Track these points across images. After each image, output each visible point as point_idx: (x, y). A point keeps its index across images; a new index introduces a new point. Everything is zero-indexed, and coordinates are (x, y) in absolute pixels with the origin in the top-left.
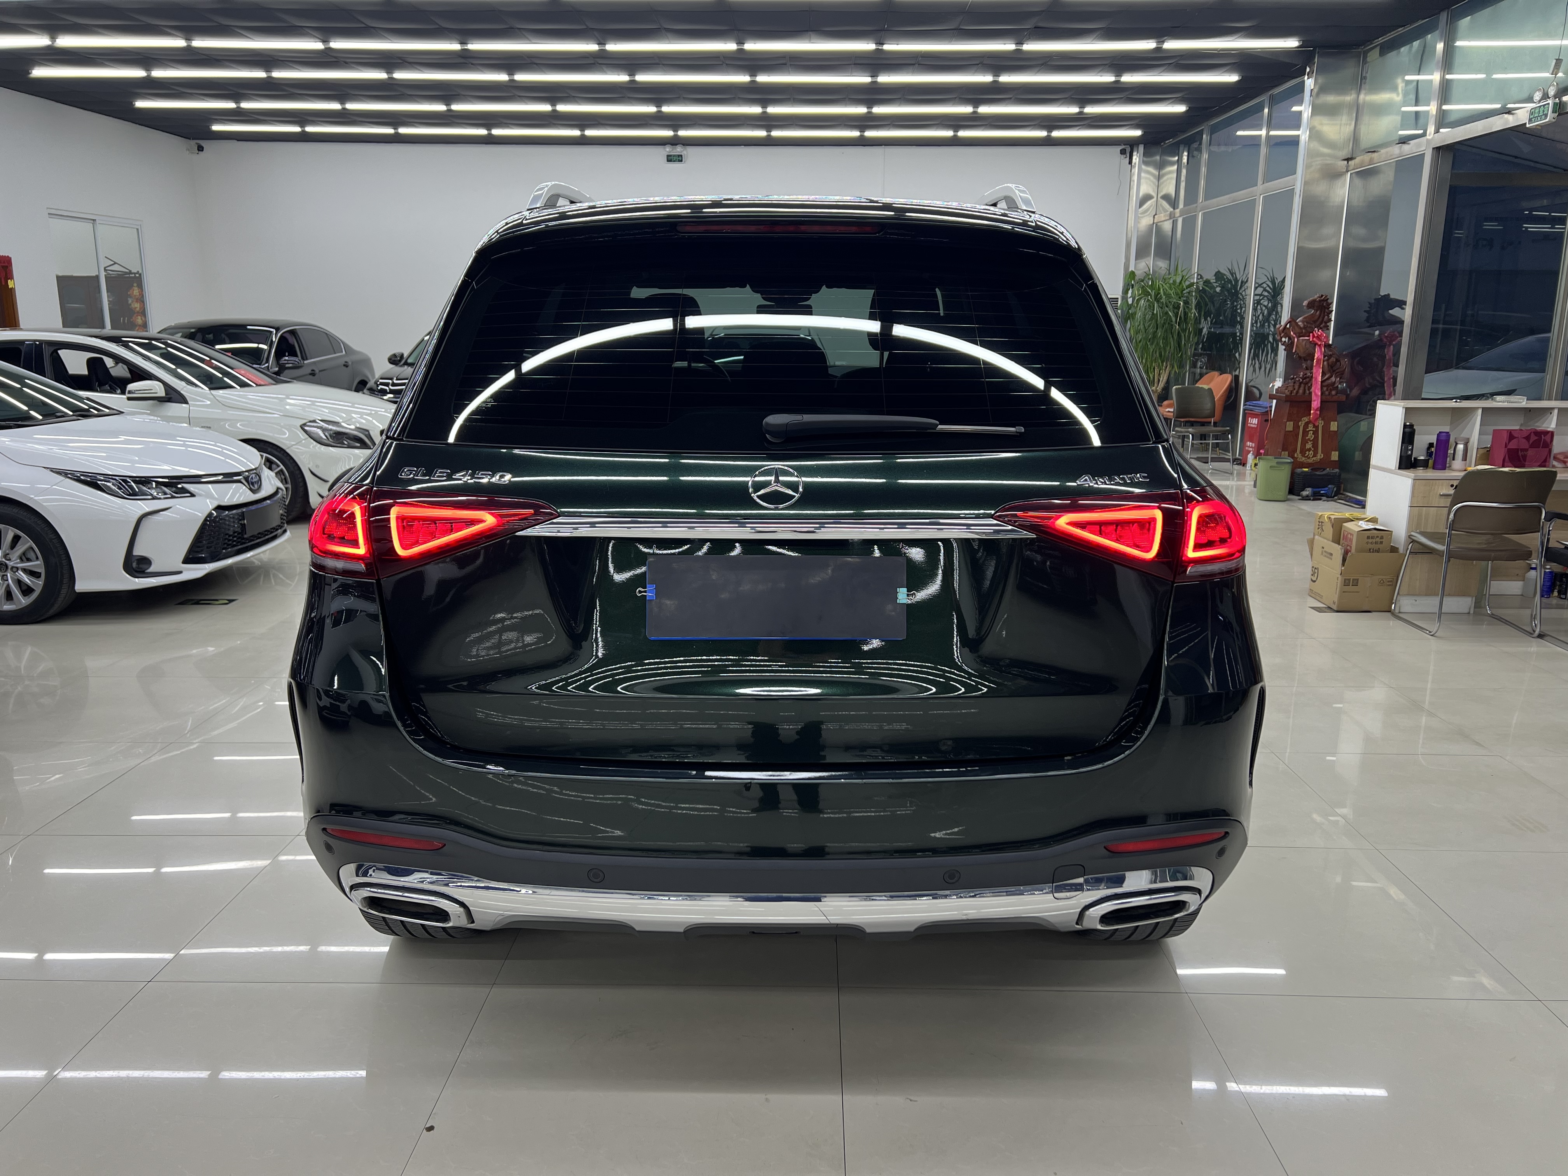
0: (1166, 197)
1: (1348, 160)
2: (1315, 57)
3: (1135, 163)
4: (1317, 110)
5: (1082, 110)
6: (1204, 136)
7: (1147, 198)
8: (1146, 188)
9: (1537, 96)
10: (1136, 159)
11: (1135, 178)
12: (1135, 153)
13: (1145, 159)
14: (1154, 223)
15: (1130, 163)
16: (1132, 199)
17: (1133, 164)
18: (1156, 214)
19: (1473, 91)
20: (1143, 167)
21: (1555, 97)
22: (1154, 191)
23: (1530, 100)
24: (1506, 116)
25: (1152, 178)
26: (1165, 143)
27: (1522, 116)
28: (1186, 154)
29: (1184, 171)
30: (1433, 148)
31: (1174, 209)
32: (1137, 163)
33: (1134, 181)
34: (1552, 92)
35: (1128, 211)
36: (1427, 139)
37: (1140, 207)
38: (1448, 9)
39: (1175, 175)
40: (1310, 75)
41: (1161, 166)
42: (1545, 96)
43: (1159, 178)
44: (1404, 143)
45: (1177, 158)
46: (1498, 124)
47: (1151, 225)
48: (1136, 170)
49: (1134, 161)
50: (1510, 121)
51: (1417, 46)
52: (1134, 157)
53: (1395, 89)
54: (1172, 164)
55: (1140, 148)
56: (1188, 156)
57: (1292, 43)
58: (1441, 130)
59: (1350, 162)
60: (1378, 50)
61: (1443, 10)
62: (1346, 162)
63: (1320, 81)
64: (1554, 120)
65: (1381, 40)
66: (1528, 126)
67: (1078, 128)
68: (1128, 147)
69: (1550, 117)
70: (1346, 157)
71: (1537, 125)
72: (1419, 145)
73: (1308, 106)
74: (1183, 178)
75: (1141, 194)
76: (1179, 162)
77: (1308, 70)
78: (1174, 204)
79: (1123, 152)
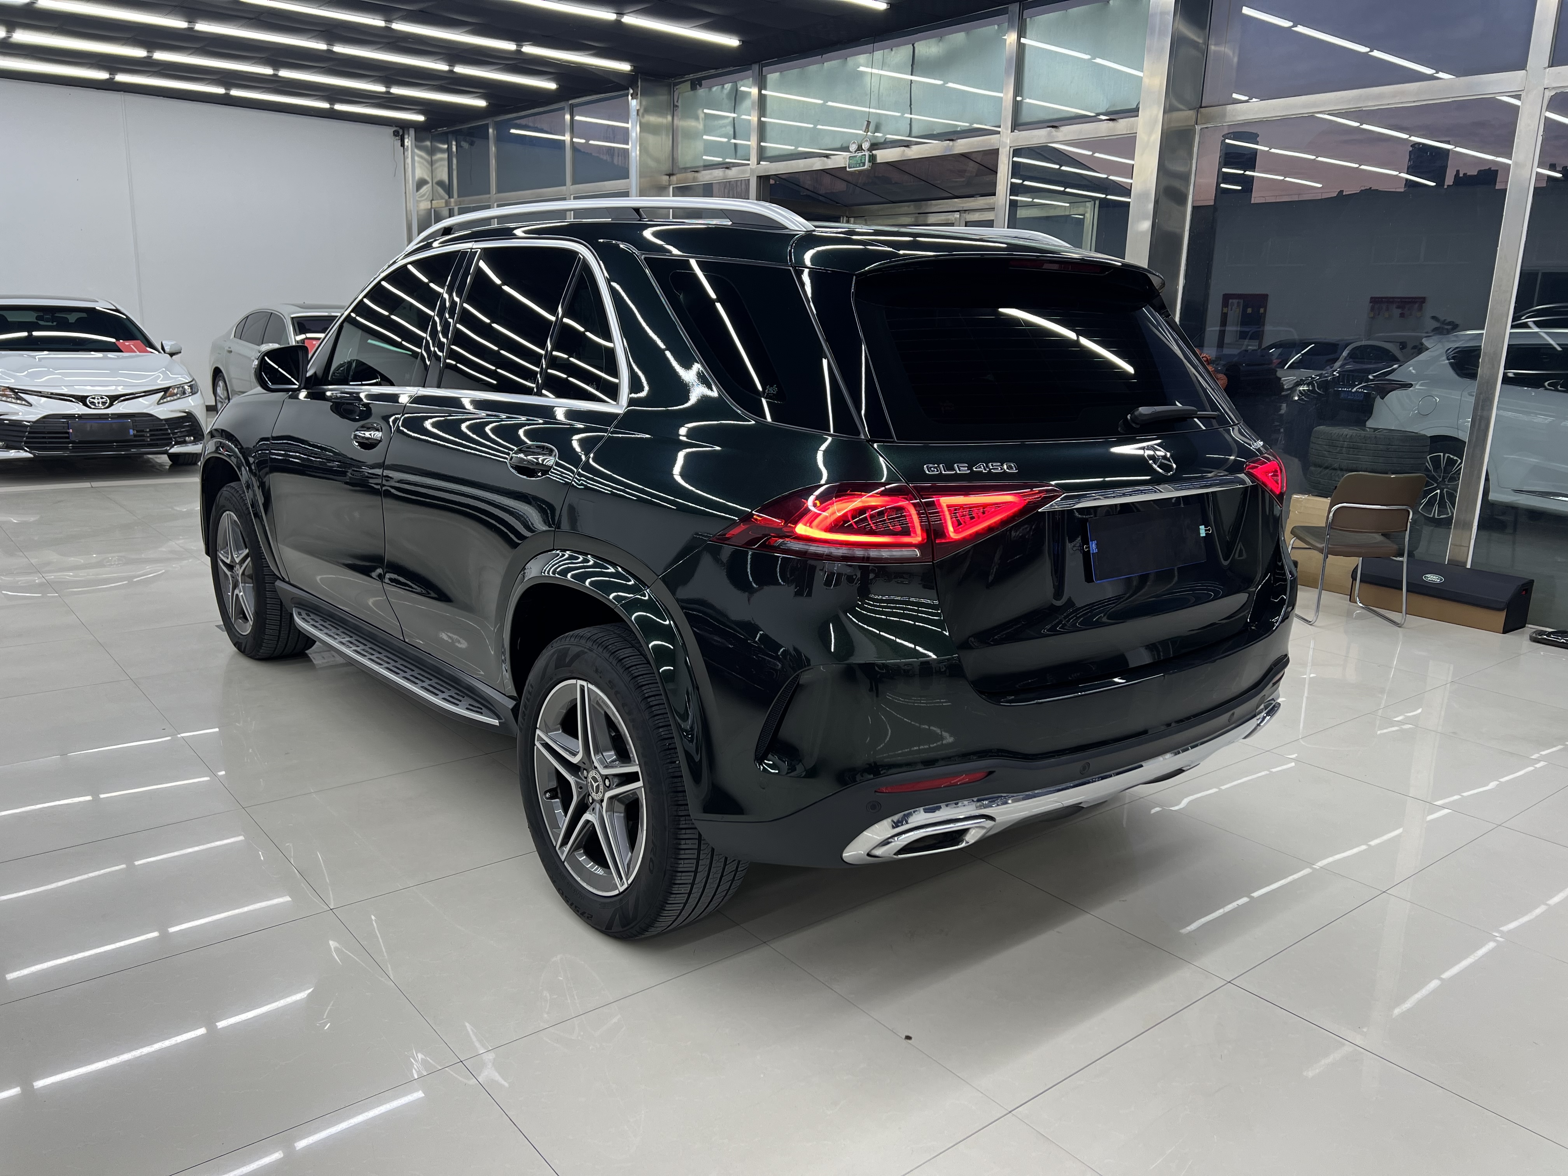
0: (440, 183)
1: (670, 175)
2: (638, 81)
3: (408, 146)
4: (644, 127)
5: (388, 90)
6: (491, 130)
7: (421, 183)
8: (420, 172)
9: (853, 148)
10: (408, 142)
11: (409, 161)
12: (406, 136)
13: (417, 143)
14: (431, 208)
15: (403, 145)
16: (409, 183)
17: (405, 147)
18: (432, 200)
19: (786, 134)
20: (416, 151)
21: (868, 150)
22: (428, 177)
23: (846, 149)
24: (825, 159)
25: (425, 163)
26: (437, 130)
27: (840, 160)
28: (454, 143)
29: (455, 161)
30: (757, 176)
31: (449, 198)
32: (410, 146)
33: (408, 164)
34: (866, 146)
35: (405, 193)
36: (751, 168)
37: (417, 190)
38: (759, 62)
39: (446, 163)
40: (633, 96)
41: (432, 152)
42: (860, 148)
43: (432, 163)
44: (727, 168)
45: (446, 146)
46: (817, 164)
47: (428, 209)
48: (409, 154)
49: (406, 144)
50: (830, 164)
51: (729, 89)
52: (406, 141)
53: (697, 118)
54: (442, 151)
55: (410, 134)
56: (457, 146)
57: (625, 67)
58: (761, 163)
59: (671, 177)
60: (688, 84)
61: (755, 63)
62: (668, 177)
63: (644, 103)
64: (870, 168)
65: (691, 76)
66: (848, 169)
67: (365, 105)
68: (401, 128)
69: (867, 166)
70: (668, 173)
71: (855, 170)
72: (744, 172)
73: (635, 123)
74: (454, 167)
75: (417, 178)
76: (449, 150)
77: (631, 91)
78: (448, 190)
79: (396, 134)
